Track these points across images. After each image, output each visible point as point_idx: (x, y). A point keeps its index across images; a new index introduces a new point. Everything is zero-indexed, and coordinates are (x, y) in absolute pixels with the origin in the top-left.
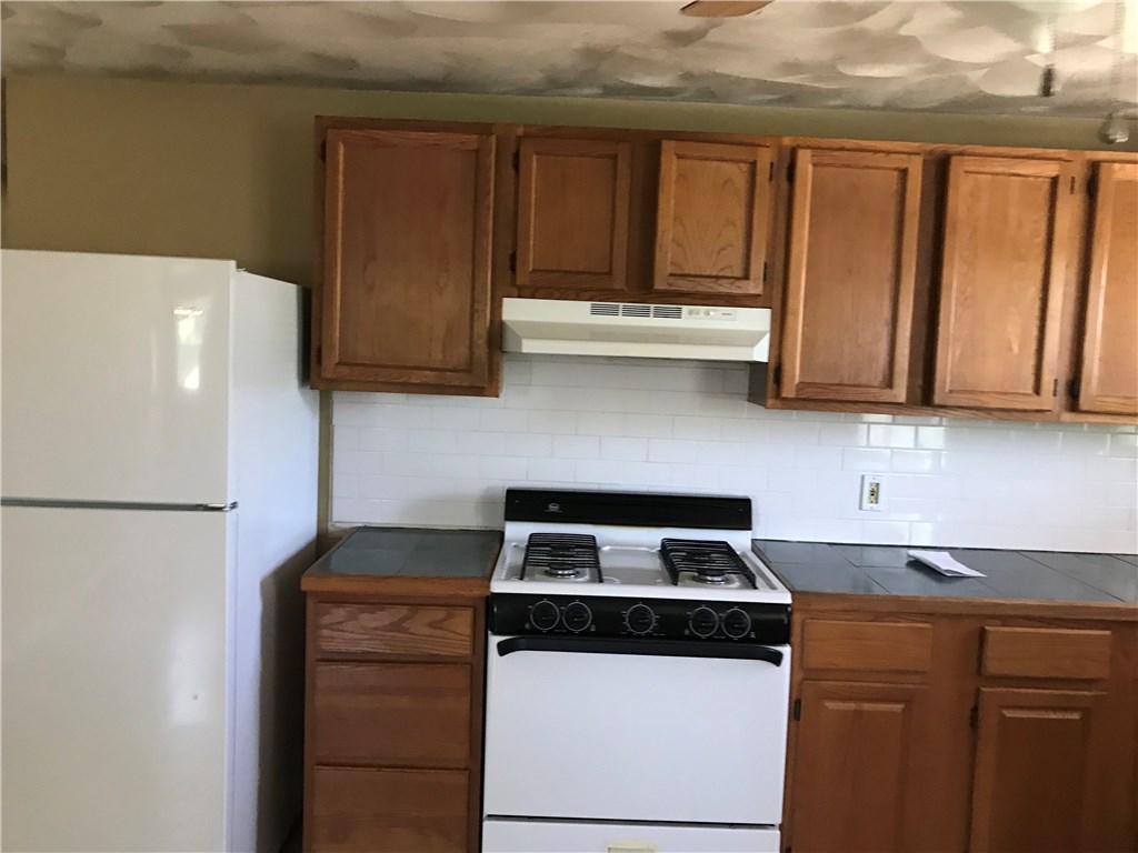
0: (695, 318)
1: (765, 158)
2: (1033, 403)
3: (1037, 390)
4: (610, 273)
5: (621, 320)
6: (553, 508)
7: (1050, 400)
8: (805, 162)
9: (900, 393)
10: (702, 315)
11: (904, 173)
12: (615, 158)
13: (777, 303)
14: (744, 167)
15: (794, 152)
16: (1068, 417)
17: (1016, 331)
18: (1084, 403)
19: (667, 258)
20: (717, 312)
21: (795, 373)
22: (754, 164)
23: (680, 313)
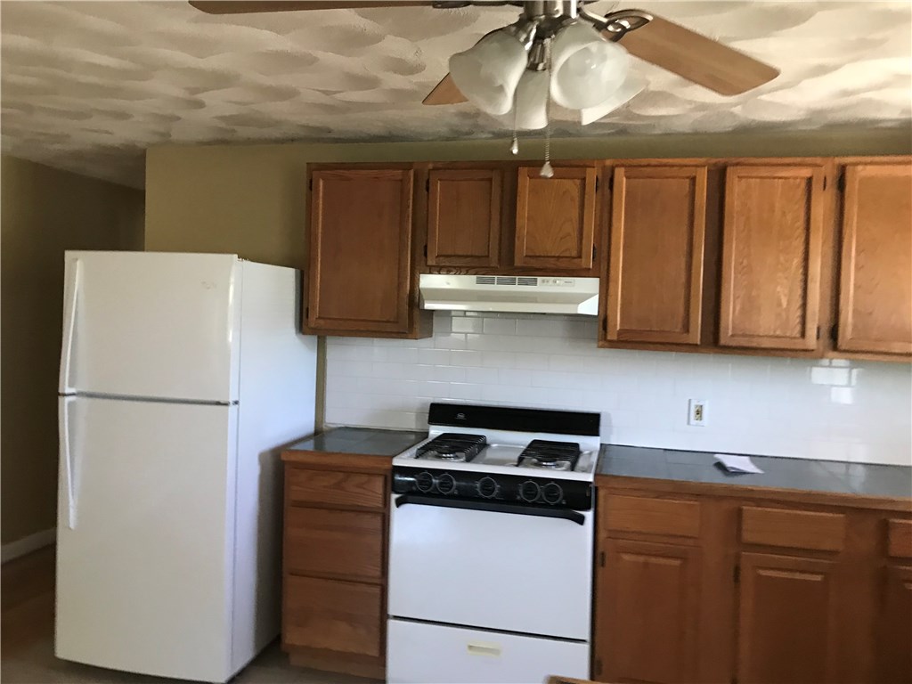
0: (547, 285)
1: (592, 175)
2: (799, 344)
4: (488, 256)
5: (496, 288)
6: (461, 416)
7: (811, 341)
8: (620, 174)
9: (696, 335)
10: (551, 283)
11: (693, 179)
12: (490, 180)
13: (604, 274)
14: (578, 182)
15: (612, 170)
17: (783, 291)
18: (842, 343)
19: (523, 247)
20: (561, 280)
21: (617, 321)
22: (584, 179)
23: (535, 282)
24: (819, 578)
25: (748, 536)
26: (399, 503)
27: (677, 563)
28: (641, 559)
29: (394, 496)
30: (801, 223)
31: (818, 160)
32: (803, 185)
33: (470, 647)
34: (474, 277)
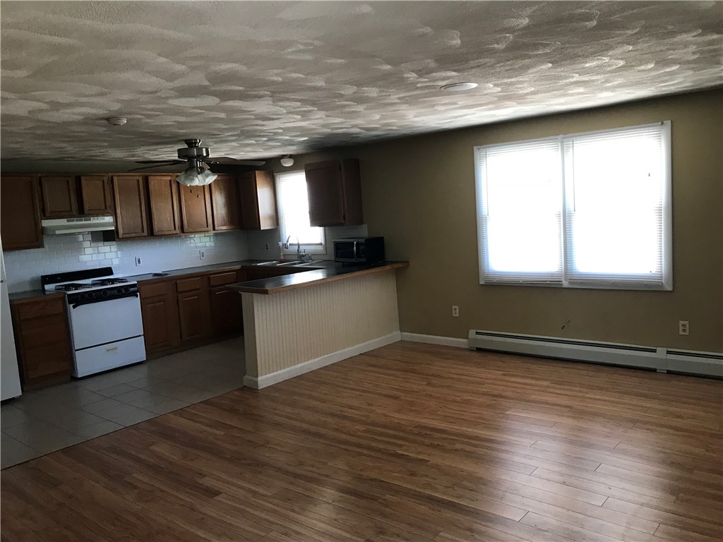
0: (94, 220)
1: (106, 179)
2: (175, 232)
3: (175, 229)
4: (71, 211)
5: (75, 223)
6: (59, 278)
7: (178, 231)
8: (115, 178)
9: (146, 233)
10: (96, 219)
11: (138, 181)
12: (68, 182)
13: (114, 213)
14: (101, 182)
15: (112, 177)
16: (182, 234)
17: (169, 216)
18: (185, 231)
19: (86, 207)
20: (99, 218)
21: (121, 231)
22: (103, 181)
23: (90, 220)
24: (197, 297)
25: (179, 290)
26: (74, 307)
27: (162, 303)
28: (152, 305)
29: (71, 305)
30: (170, 195)
31: (171, 174)
32: (169, 182)
33: (108, 350)
34: (66, 220)
